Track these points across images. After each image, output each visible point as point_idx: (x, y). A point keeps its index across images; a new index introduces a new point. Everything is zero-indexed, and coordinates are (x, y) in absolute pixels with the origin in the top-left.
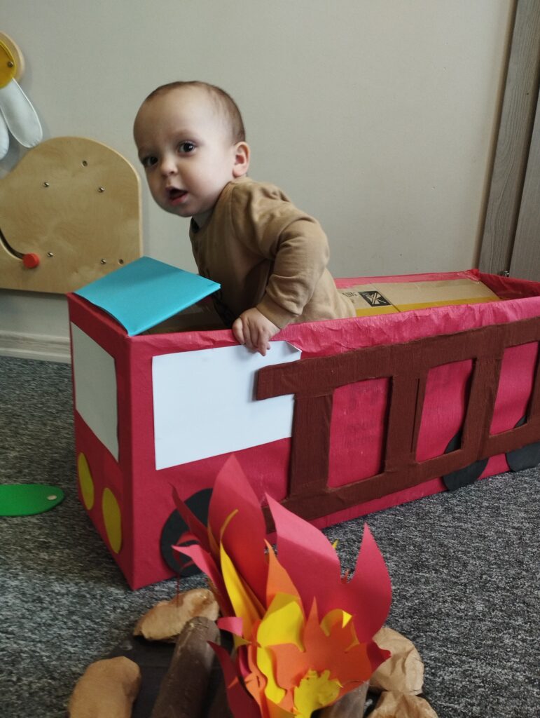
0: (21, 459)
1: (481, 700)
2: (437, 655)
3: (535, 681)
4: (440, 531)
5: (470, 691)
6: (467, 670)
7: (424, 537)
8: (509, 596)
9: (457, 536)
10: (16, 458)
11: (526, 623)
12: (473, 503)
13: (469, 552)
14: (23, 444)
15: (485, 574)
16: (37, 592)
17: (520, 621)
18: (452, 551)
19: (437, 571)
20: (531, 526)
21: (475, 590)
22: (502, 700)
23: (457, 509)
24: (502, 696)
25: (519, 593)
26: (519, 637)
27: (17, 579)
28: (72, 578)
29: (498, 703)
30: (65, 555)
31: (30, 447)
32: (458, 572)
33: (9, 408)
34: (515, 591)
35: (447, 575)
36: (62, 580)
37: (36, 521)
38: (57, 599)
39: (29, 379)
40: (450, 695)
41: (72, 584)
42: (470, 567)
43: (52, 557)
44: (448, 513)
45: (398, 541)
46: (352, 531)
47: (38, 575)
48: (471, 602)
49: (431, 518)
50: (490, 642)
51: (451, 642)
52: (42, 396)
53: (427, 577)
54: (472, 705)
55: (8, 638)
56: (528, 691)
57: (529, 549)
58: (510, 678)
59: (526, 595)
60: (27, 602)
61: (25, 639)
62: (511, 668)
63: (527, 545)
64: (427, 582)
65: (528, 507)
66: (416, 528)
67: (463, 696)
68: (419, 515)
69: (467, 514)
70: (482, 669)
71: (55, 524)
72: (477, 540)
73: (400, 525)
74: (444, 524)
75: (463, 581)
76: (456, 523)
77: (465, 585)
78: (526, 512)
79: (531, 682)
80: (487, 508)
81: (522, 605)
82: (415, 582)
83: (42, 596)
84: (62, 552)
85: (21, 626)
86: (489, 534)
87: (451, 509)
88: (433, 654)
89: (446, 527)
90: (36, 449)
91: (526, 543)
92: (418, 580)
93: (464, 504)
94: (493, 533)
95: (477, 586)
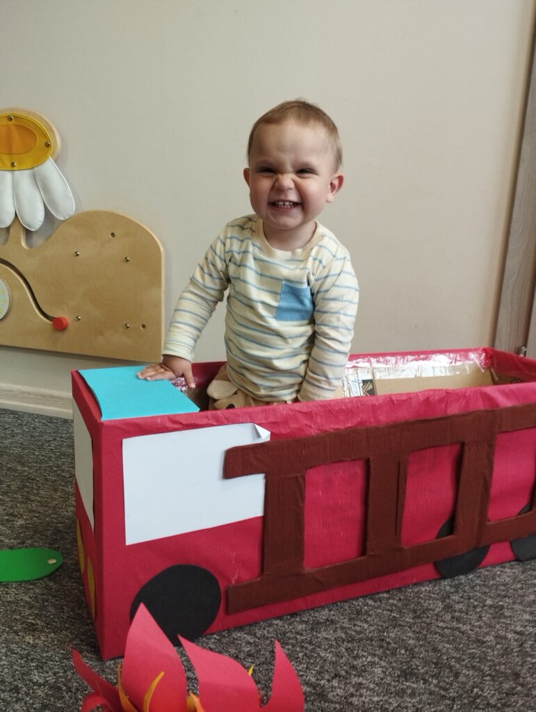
0: (26, 528)
4: (436, 633)
7: (418, 639)
9: (453, 639)
10: (22, 526)
12: (476, 600)
13: (463, 660)
14: (31, 511)
15: (477, 687)
18: (445, 658)
19: (425, 681)
23: (458, 607)
28: (52, 666)
30: (50, 640)
31: (37, 515)
32: (448, 683)
33: (25, 471)
35: (435, 686)
37: (29, 600)
38: (34, 690)
39: (51, 439)
41: (50, 673)
42: (462, 679)
44: (447, 612)
45: (389, 643)
46: (342, 628)
47: (19, 661)
49: (428, 617)
52: (58, 458)
53: (414, 688)
57: (529, 659)
63: (527, 654)
64: (413, 695)
66: (411, 628)
68: (416, 612)
69: (467, 614)
71: (46, 604)
72: (474, 646)
73: (394, 623)
74: (441, 624)
75: (452, 695)
76: (455, 624)
77: (453, 700)
78: (531, 613)
80: (491, 606)
82: (400, 693)
83: (20, 685)
84: (48, 637)
86: (488, 638)
87: (452, 607)
89: (443, 629)
90: (42, 517)
91: (527, 652)
92: (404, 691)
93: (466, 601)
94: (492, 638)
95: (466, 701)
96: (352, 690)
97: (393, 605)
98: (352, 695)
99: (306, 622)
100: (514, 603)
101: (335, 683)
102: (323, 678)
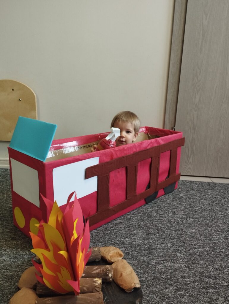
1: (170, 273)
2: (156, 261)
3: (187, 266)
4: (155, 221)
5: (167, 271)
6: (166, 265)
7: (150, 224)
8: (178, 241)
9: (161, 222)
11: (184, 249)
12: (166, 211)
13: (165, 228)
15: (171, 234)
16: (14, 255)
17: (182, 248)
18: (160, 228)
19: (155, 235)
20: (186, 217)
21: (167, 240)
22: (177, 273)
23: (161, 213)
24: (177, 272)
25: (182, 239)
26: (182, 253)
27: (6, 251)
28: (26, 249)
29: (176, 274)
32: (162, 234)
34: (181, 239)
35: (158, 236)
36: (23, 250)
37: (9, 230)
38: (23, 257)
40: (160, 273)
41: (27, 251)
42: (166, 232)
43: (18, 242)
44: (158, 215)
45: (141, 226)
46: (125, 224)
47: (14, 249)
48: (167, 244)
49: (152, 217)
50: (173, 256)
51: (160, 257)
54: (168, 275)
55: (7, 271)
56: (185, 269)
57: (185, 225)
58: (179, 266)
59: (184, 240)
60: (12, 259)
61: (14, 271)
62: (180, 263)
64: (152, 239)
65: (185, 211)
66: (147, 221)
67: (165, 273)
68: (148, 216)
69: (164, 215)
70: (170, 264)
72: (168, 223)
73: (142, 220)
76: (161, 218)
77: (164, 238)
78: (184, 212)
79: (186, 267)
80: (171, 212)
81: (183, 243)
82: (148, 239)
83: (17, 256)
84: (21, 241)
85: (11, 267)
86: (172, 221)
88: (155, 261)
89: (157, 220)
92: (149, 238)
93: (163, 211)
94: (173, 220)
95: (168, 238)
96: (132, 240)
97: (140, 215)
98: (133, 242)
99: (113, 224)
100: (178, 210)
101: (127, 239)
102: (122, 238)
